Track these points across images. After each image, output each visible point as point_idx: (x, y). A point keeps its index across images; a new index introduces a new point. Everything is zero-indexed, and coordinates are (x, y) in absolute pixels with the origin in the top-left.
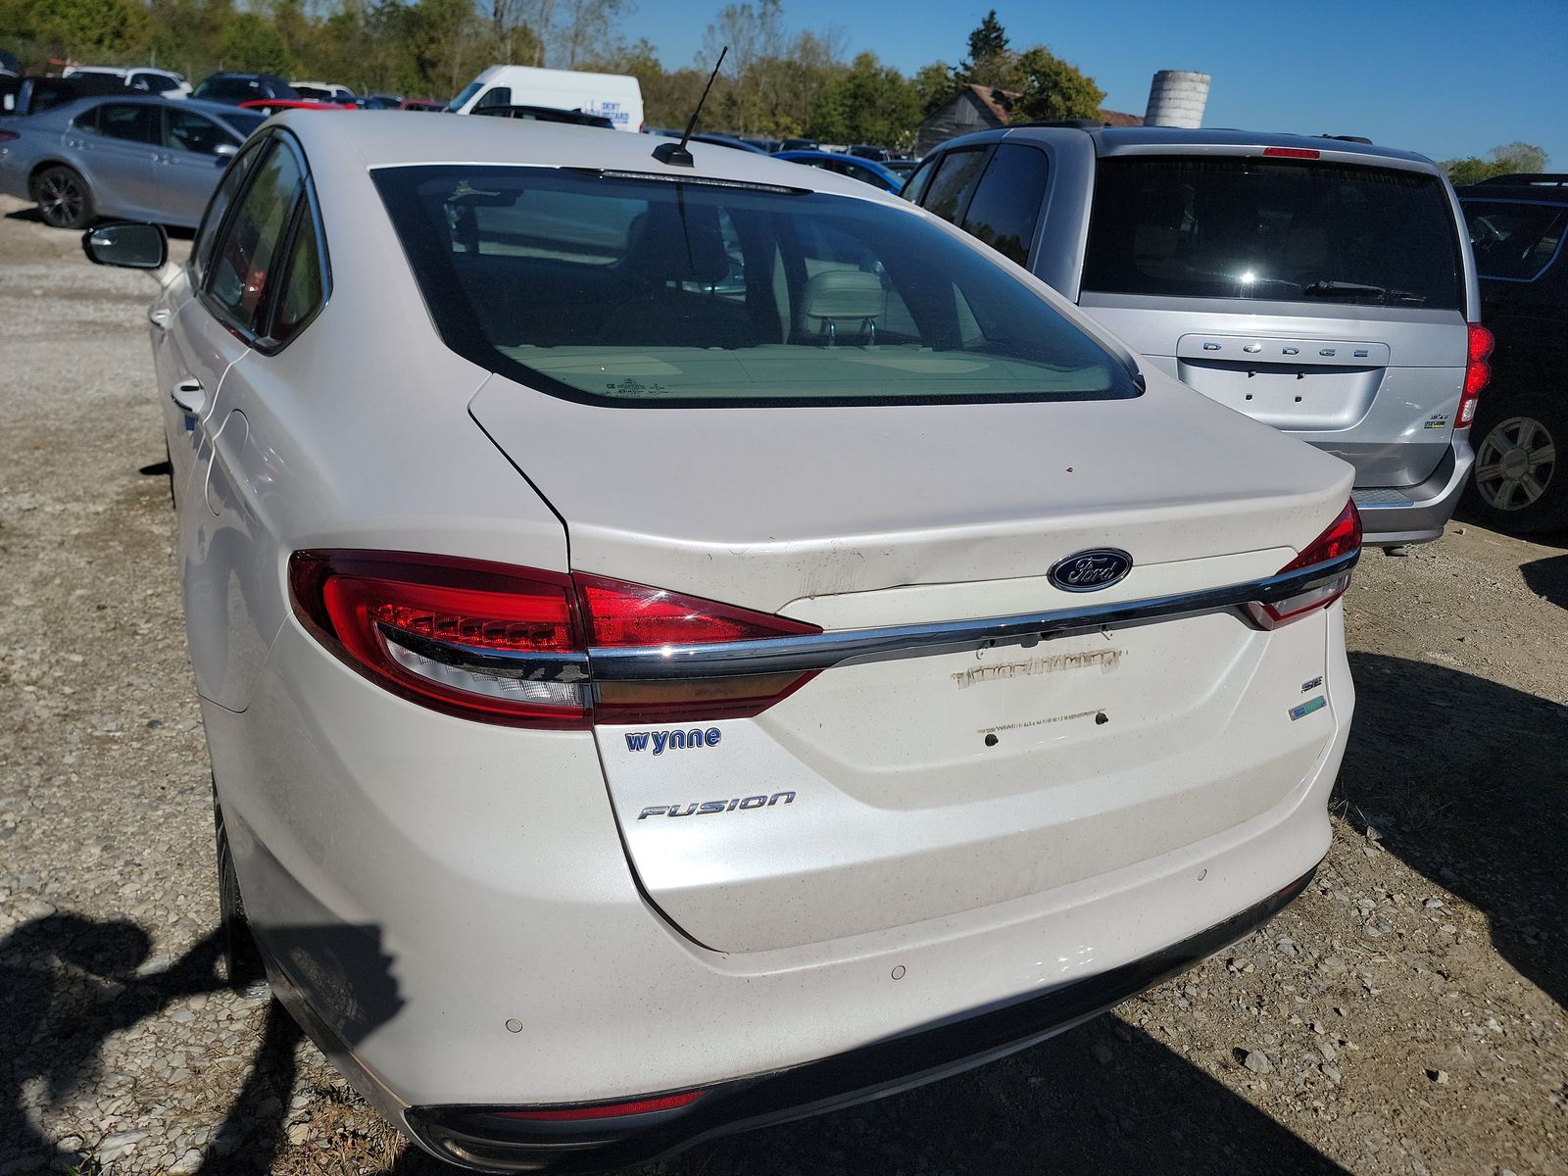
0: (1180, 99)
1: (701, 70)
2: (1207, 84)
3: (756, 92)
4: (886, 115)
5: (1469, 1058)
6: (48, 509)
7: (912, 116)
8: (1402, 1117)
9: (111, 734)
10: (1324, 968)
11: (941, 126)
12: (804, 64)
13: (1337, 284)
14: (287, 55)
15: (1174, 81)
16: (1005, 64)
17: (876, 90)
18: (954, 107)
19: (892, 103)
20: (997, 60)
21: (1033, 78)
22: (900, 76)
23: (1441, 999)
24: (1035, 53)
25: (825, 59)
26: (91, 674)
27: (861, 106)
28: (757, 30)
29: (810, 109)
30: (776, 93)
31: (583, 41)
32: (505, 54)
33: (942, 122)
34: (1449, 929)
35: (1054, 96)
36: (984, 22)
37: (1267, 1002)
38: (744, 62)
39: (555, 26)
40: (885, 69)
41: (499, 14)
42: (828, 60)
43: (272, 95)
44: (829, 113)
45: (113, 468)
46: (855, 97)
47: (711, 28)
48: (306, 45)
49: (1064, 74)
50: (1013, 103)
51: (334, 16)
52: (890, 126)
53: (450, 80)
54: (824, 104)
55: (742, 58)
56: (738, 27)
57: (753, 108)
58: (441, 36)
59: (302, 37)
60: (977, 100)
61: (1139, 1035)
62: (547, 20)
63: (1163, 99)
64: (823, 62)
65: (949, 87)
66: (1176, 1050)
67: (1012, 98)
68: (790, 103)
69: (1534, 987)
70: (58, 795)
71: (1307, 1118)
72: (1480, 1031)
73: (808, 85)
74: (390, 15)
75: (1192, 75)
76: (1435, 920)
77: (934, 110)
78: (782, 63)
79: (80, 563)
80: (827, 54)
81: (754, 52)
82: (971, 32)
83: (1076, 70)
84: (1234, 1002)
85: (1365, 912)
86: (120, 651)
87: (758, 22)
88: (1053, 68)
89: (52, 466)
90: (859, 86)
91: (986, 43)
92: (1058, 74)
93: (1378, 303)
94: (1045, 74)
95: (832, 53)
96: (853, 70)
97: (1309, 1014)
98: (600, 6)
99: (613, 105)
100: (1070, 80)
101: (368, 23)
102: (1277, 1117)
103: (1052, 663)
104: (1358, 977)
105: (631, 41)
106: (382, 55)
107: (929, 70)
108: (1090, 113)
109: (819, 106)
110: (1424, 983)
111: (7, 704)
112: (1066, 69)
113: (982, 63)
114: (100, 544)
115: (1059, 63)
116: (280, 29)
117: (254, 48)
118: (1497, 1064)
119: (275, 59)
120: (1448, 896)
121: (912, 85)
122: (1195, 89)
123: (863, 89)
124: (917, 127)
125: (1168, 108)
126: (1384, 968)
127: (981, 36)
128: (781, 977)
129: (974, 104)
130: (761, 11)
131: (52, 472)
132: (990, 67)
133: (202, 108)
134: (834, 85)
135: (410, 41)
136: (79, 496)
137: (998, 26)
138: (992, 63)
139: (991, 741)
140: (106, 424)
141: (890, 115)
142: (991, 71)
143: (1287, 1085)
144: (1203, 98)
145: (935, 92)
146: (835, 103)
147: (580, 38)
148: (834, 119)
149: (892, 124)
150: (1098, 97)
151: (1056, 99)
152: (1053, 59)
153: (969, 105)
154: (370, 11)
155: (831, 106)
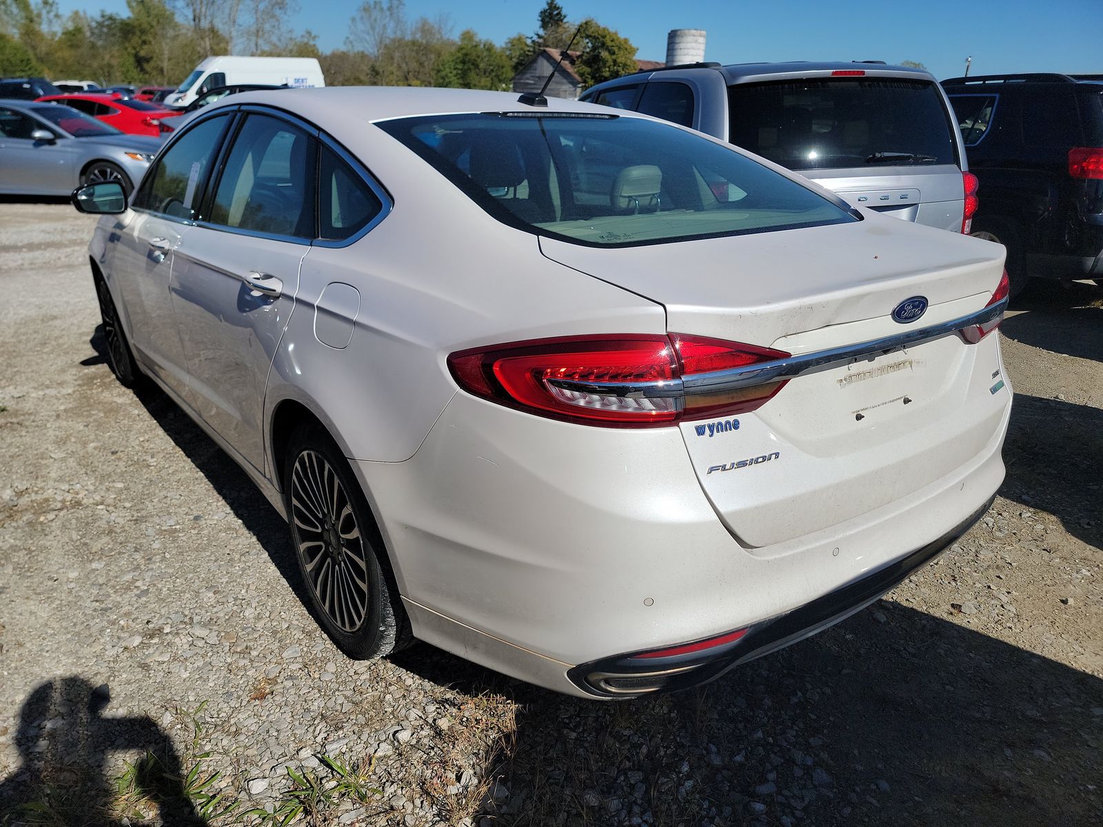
0: (688, 49)
1: (349, 51)
2: (704, 36)
3: (392, 64)
4: (487, 74)
5: (1079, 590)
6: (34, 395)
7: (506, 73)
8: (1057, 624)
9: (174, 527)
10: (981, 557)
11: (528, 79)
12: (424, 41)
13: (886, 154)
14: (34, 62)
15: (682, 37)
16: (566, 32)
17: (478, 57)
18: (535, 65)
19: (490, 65)
20: (560, 29)
21: (587, 40)
22: (494, 46)
23: (1050, 563)
24: (586, 23)
25: (439, 37)
26: (135, 494)
27: (469, 69)
28: (387, 19)
29: (433, 73)
30: (407, 64)
31: (263, 34)
32: (205, 48)
33: (528, 76)
34: (1039, 527)
35: (603, 53)
36: (548, 4)
37: (958, 578)
38: (381, 42)
39: (240, 25)
40: (483, 41)
41: (197, 20)
42: (441, 37)
43: (41, 92)
44: (447, 76)
45: (59, 364)
46: (463, 62)
47: (353, 20)
48: (47, 54)
49: (608, 37)
50: (575, 59)
51: (65, 31)
52: (491, 82)
53: (162, 71)
54: (442, 69)
55: (379, 40)
56: (373, 17)
57: (391, 76)
58: (151, 39)
59: (43, 49)
60: (550, 58)
61: (896, 605)
62: (234, 22)
63: (676, 49)
64: (438, 40)
65: (529, 51)
66: (920, 610)
67: (574, 56)
68: (417, 70)
69: (1098, 550)
70: (163, 567)
71: (1006, 632)
72: (1079, 576)
73: (429, 56)
74: (109, 27)
75: (693, 32)
76: (1030, 523)
77: (521, 68)
78: (409, 41)
79: (79, 427)
80: (440, 33)
81: (387, 35)
82: (540, 11)
83: (616, 34)
84: (940, 581)
85: (991, 525)
86: (145, 477)
87: (388, 13)
88: (599, 32)
89: (16, 367)
90: (466, 55)
91: (551, 18)
92: (604, 37)
93: (910, 164)
94: (595, 37)
95: (443, 33)
96: (460, 43)
97: (984, 581)
98: (272, 8)
99: (303, 80)
100: (612, 41)
101: (93, 34)
102: (990, 635)
103: (882, 370)
104: (1001, 558)
105: (298, 34)
106: (107, 57)
107: (513, 40)
108: (629, 63)
109: (439, 71)
110: (1038, 556)
111: (90, 518)
112: (609, 33)
113: (549, 32)
114: (85, 413)
115: (604, 29)
116: (26, 43)
117: (8, 60)
118: (1095, 591)
119: (26, 66)
120: (1031, 510)
121: (503, 51)
122: (696, 41)
123: (469, 57)
124: (511, 80)
125: (681, 55)
126: (1014, 552)
127: (547, 14)
128: (782, 559)
129: (548, 61)
130: (389, 5)
131: (17, 371)
132: (556, 35)
133: (13, 105)
134: (447, 55)
135: (127, 45)
136: (48, 385)
137: (557, 6)
138: (557, 33)
139: (859, 417)
140: (35, 335)
141: (490, 74)
142: (556, 37)
143: (988, 618)
144: (703, 47)
145: (520, 56)
146: (450, 68)
147: (261, 33)
148: (451, 79)
149: (492, 79)
150: (633, 51)
151: (604, 54)
152: (599, 27)
153: (545, 63)
154: (94, 24)
155: (448, 70)
